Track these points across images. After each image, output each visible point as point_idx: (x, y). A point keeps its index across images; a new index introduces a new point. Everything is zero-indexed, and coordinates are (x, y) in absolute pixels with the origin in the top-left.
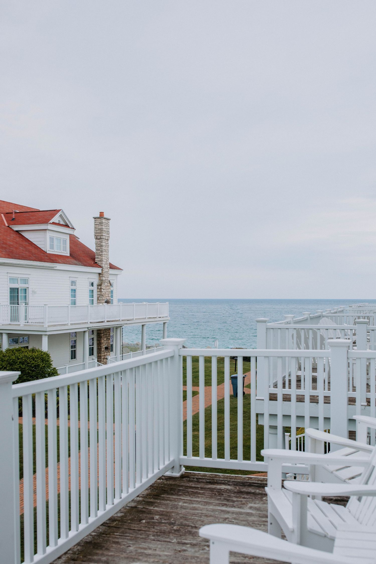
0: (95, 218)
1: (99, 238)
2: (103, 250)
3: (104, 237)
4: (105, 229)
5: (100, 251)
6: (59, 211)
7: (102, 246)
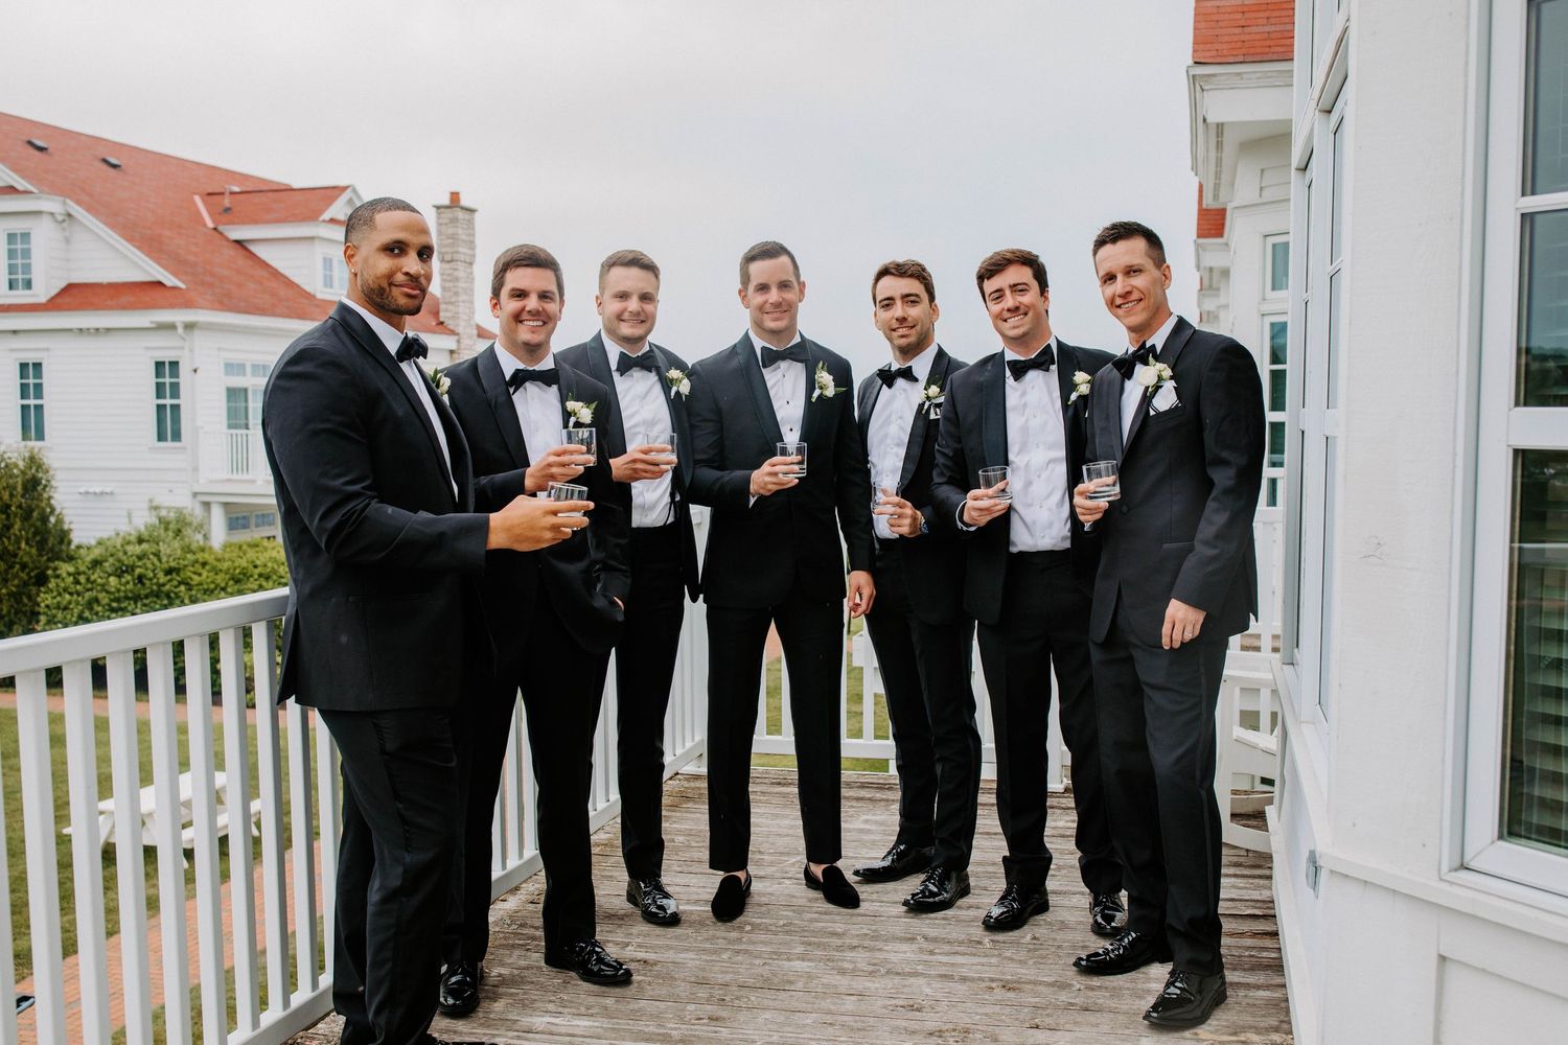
0: (438, 208)
1: (450, 259)
2: (460, 290)
3: (462, 257)
4: (464, 237)
5: (450, 294)
6: (344, 189)
7: (457, 279)
